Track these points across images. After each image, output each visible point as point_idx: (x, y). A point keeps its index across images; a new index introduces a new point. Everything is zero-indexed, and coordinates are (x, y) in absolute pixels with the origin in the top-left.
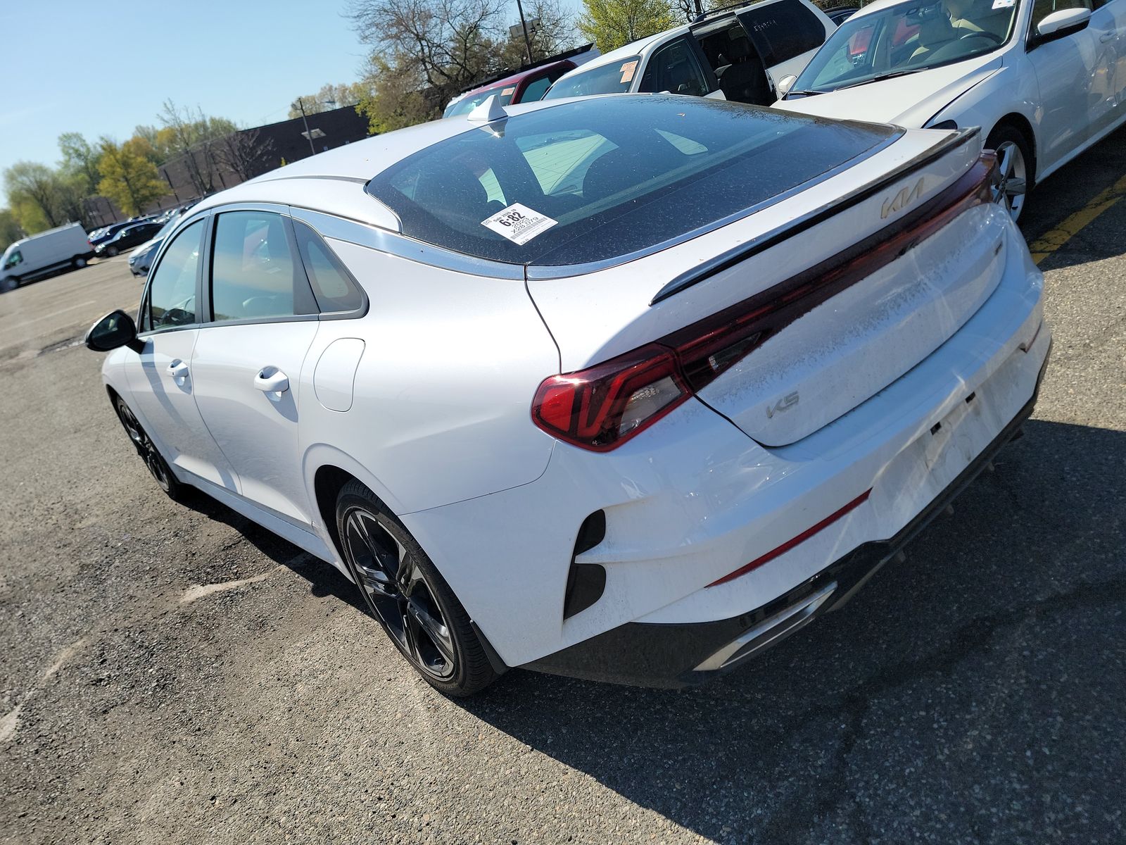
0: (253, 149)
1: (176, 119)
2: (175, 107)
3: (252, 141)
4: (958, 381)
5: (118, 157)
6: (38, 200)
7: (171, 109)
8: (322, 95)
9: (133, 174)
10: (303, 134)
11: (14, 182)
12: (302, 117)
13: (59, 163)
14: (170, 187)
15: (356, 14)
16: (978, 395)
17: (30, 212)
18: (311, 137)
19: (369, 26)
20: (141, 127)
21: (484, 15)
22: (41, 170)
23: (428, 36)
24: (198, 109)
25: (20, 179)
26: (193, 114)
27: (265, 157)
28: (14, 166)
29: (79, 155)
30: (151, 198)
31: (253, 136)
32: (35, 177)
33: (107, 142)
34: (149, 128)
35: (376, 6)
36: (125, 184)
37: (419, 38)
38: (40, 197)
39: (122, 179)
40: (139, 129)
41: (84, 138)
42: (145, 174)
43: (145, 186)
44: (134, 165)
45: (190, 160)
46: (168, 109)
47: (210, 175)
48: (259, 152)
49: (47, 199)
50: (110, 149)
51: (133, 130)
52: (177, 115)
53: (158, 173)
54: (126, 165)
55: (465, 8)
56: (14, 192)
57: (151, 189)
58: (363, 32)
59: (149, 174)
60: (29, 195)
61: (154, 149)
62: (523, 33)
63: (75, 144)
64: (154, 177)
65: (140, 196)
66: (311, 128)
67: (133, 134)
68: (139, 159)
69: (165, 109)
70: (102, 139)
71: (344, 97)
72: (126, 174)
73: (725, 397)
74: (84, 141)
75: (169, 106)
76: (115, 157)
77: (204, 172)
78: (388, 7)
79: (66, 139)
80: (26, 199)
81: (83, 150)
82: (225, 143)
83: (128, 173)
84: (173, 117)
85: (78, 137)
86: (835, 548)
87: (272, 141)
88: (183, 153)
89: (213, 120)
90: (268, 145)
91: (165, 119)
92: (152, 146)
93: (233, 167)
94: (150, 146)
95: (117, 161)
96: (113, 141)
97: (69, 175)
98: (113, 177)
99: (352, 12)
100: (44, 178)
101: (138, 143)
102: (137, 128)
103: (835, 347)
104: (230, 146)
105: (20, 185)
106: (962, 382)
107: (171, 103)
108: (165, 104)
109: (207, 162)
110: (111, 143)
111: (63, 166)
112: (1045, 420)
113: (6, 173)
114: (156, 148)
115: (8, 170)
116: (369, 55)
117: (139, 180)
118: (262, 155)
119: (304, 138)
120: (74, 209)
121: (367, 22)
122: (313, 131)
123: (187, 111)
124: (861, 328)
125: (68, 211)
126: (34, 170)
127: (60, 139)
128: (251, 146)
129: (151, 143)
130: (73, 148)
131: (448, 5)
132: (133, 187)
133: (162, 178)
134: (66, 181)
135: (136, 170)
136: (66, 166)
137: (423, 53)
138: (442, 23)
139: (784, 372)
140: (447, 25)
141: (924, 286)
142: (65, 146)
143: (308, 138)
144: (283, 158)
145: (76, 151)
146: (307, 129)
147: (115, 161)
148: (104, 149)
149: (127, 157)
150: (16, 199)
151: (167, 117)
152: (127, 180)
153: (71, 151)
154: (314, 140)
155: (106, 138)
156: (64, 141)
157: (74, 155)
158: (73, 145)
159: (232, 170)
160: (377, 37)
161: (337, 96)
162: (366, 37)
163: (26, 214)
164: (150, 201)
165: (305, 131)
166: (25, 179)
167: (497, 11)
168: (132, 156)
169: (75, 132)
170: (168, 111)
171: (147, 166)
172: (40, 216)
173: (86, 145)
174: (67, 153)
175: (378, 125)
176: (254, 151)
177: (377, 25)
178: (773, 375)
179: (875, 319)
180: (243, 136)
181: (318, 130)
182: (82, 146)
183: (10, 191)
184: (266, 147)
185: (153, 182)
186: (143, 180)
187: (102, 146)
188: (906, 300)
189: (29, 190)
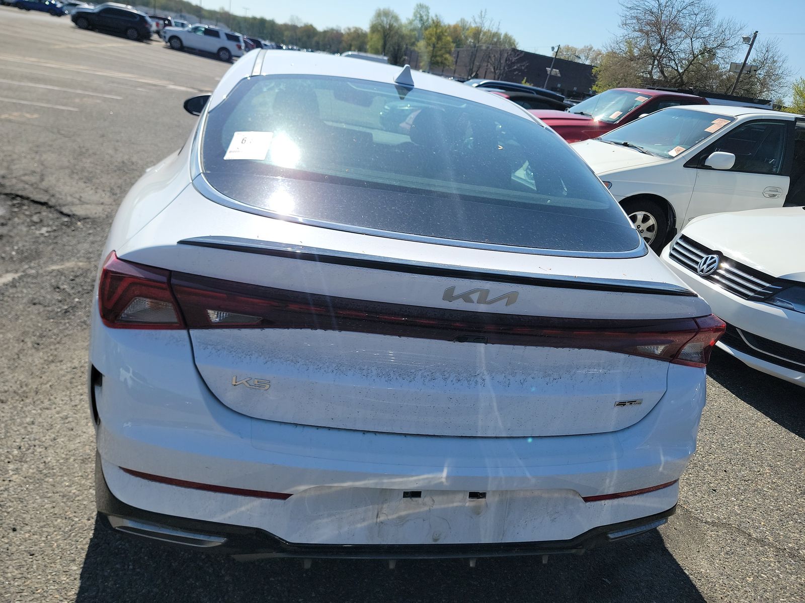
0: (513, 63)
1: (482, 23)
2: (486, 16)
3: (516, 58)
4: (442, 471)
5: (438, 31)
6: (384, 34)
7: (483, 16)
8: (582, 51)
9: (439, 45)
10: (547, 68)
11: (379, 18)
12: (553, 58)
13: (408, 19)
14: (455, 63)
15: (629, 6)
16: (489, 499)
17: (376, 40)
18: (550, 73)
19: (633, 18)
20: (464, 19)
21: (722, 45)
22: (396, 19)
23: (669, 42)
24: (498, 24)
25: (382, 18)
26: (494, 25)
27: (517, 72)
28: (384, 9)
29: (421, 19)
30: (440, 64)
31: (518, 55)
32: (390, 21)
33: (437, 19)
34: (468, 22)
35: (647, 6)
36: (432, 49)
37: (662, 41)
38: (386, 33)
39: (432, 45)
40: (463, 20)
41: (430, 11)
42: (445, 48)
43: (441, 56)
44: (443, 40)
45: (474, 52)
46: (481, 15)
47: (479, 68)
48: (515, 67)
49: (389, 37)
50: (437, 24)
51: (459, 19)
52: (484, 21)
53: (453, 51)
54: (439, 38)
55: (710, 35)
56: (375, 24)
57: (443, 59)
58: (625, 20)
59: (448, 49)
60: (382, 30)
61: (463, 36)
62: (739, 71)
63: (423, 12)
64: (450, 53)
65: (435, 60)
66: (554, 67)
67: (457, 22)
68: (449, 38)
69: (480, 15)
70: (436, 16)
71: (596, 59)
72: (436, 43)
73: (209, 347)
74: (429, 13)
75: (483, 14)
76: (436, 30)
77: (477, 63)
78: (655, 10)
79: (421, 6)
80: (379, 31)
81: (425, 18)
82: (499, 52)
83: (437, 43)
84: (481, 22)
85: (427, 8)
86: (229, 514)
87: (527, 64)
88: (473, 46)
89: (506, 35)
90: (524, 66)
91: (476, 20)
92: (463, 34)
93: (494, 68)
94: (461, 34)
95: (436, 33)
96: (441, 20)
97: (409, 29)
98: (428, 41)
99: (627, 3)
100: (395, 24)
101: (456, 28)
102: (461, 19)
103: (335, 371)
104: (501, 55)
105: (380, 22)
106: (445, 474)
107: (485, 13)
108: (482, 12)
109: (483, 58)
110: (440, 21)
111: (409, 22)
112: (694, 582)
113: (378, 11)
114: (464, 36)
115: (380, 10)
116: (621, 37)
117: (440, 50)
118: (515, 70)
119: (546, 71)
120: (398, 50)
121: (633, 15)
122: (554, 70)
123: (491, 22)
124: (375, 372)
125: (394, 49)
126: (392, 17)
127: (417, 5)
128: (513, 61)
129: (463, 32)
130: (420, 14)
131: (698, 28)
132: (435, 53)
133: (454, 56)
134: (405, 31)
135: (443, 43)
136: (411, 23)
137: (659, 52)
138: (685, 38)
139: (271, 360)
140: (688, 40)
141: (480, 381)
142: (417, 11)
143: (549, 73)
144: (525, 78)
145: (421, 17)
146: (551, 67)
147: (434, 32)
148: (434, 23)
149: (443, 33)
150: (374, 29)
151: (478, 20)
152: (434, 47)
153: (419, 16)
154: (551, 76)
155: (438, 17)
156: (419, 8)
157: (418, 19)
158: (421, 12)
159: (493, 70)
160: (634, 27)
161: (592, 55)
162: (626, 24)
163: (374, 39)
164: (439, 66)
165: (550, 68)
166: (385, 19)
167: (732, 48)
168: (446, 34)
169: (427, 5)
170: (481, 17)
171: (450, 44)
172: (380, 46)
173: (428, 16)
174: (415, 16)
175: (600, 87)
176: (513, 65)
177: (638, 19)
178: (260, 356)
179: (397, 374)
180: (512, 53)
181: (558, 70)
182: (426, 15)
183: (374, 22)
184: (521, 66)
185: (447, 56)
186: (443, 51)
187: (433, 20)
188: (445, 379)
189: (383, 27)
